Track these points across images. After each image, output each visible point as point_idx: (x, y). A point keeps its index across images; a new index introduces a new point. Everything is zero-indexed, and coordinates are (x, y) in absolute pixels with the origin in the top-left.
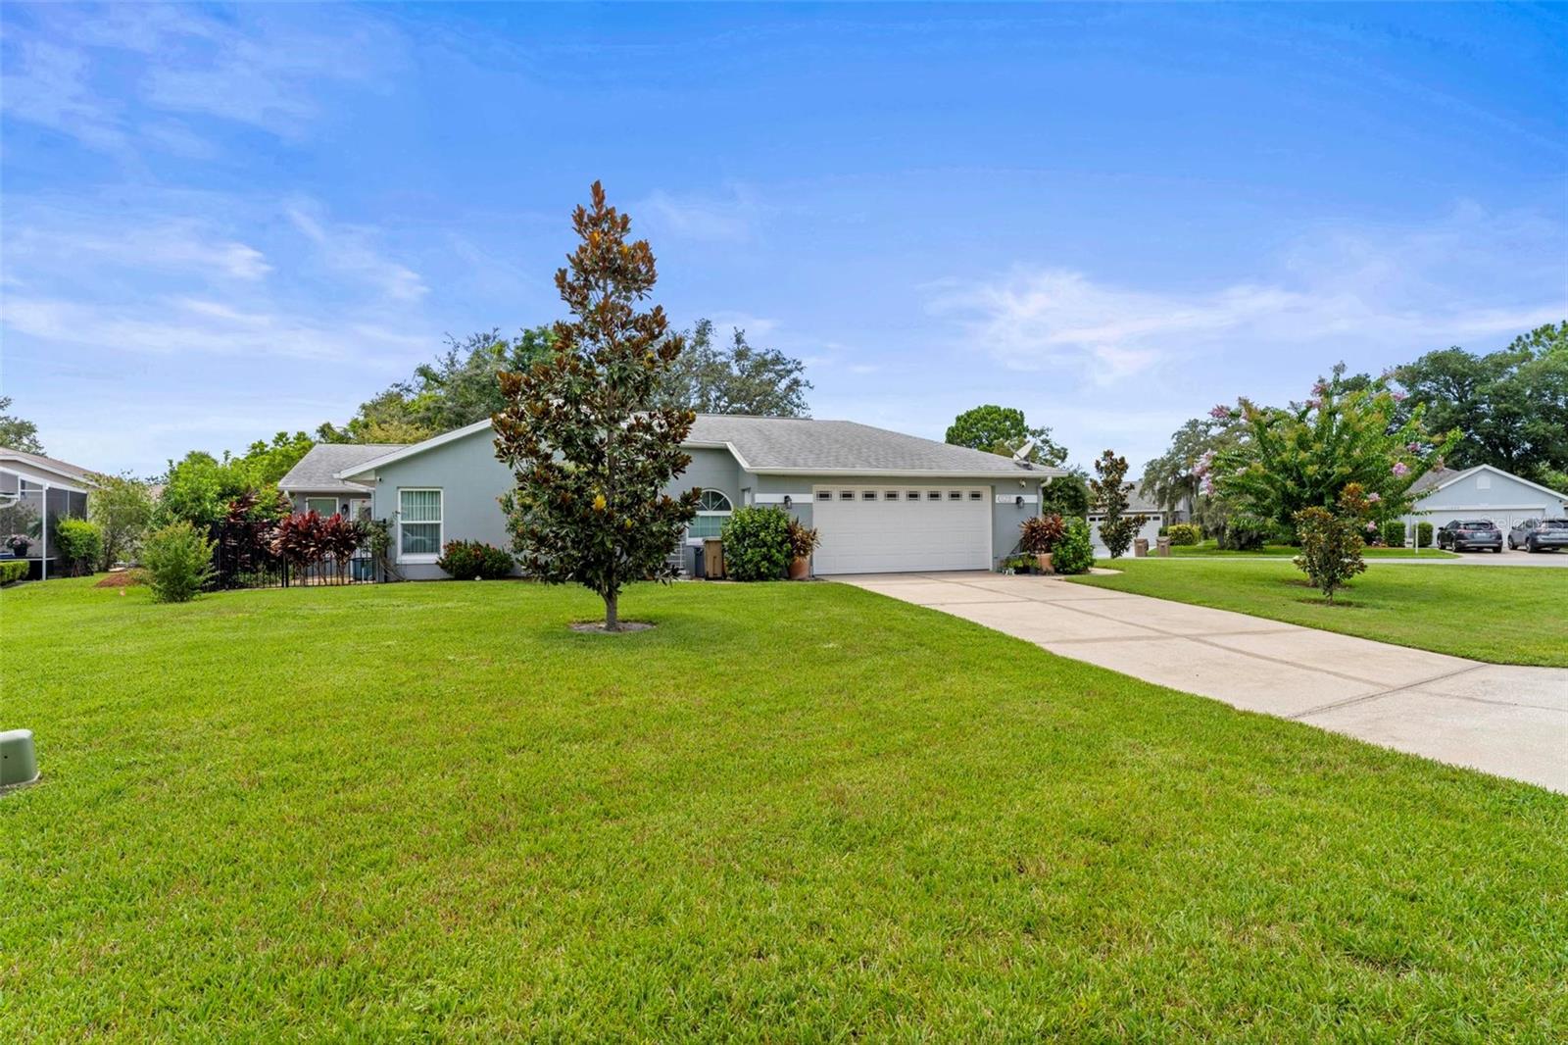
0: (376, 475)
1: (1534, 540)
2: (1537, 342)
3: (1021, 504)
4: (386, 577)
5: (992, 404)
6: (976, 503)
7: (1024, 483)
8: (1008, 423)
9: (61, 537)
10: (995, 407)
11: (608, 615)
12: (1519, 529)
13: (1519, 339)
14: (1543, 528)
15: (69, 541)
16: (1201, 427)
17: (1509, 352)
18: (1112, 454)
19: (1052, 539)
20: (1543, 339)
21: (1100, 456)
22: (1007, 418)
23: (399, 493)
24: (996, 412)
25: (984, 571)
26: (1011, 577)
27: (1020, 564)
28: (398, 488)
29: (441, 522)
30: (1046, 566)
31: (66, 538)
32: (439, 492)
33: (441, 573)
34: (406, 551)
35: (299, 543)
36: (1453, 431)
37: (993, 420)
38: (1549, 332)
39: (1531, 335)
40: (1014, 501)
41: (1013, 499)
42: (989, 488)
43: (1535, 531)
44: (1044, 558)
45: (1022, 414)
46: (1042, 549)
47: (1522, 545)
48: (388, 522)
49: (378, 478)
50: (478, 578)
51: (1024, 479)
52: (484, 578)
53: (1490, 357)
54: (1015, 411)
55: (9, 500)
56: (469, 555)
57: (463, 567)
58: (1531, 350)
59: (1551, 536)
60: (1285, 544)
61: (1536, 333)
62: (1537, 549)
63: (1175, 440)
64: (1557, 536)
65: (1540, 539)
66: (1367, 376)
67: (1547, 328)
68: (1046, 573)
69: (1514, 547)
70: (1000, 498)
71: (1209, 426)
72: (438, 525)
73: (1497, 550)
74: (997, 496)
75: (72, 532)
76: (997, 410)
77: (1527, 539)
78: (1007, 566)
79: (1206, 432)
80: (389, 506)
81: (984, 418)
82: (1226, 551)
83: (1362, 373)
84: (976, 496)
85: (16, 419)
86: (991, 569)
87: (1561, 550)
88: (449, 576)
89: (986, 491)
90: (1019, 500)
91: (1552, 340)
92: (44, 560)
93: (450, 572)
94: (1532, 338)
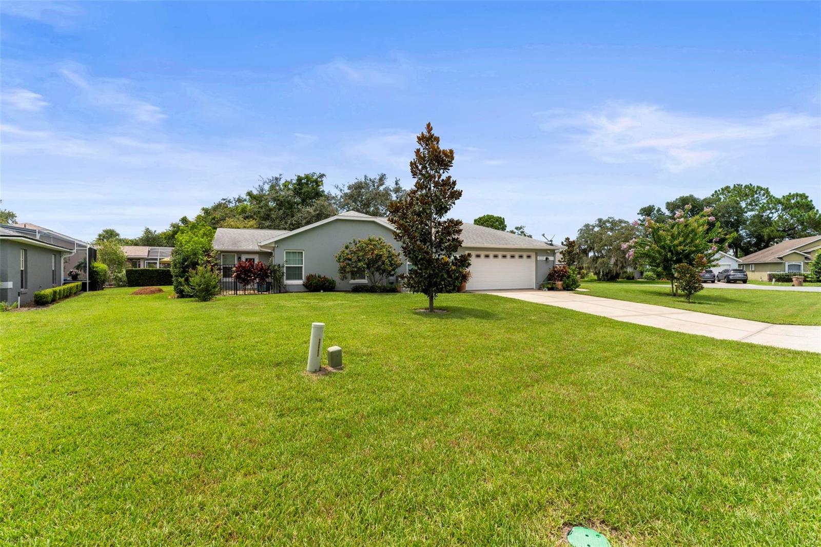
0: (275, 244)
1: (728, 278)
2: (723, 193)
3: (548, 260)
4: (280, 291)
5: (490, 214)
6: (529, 260)
7: (549, 252)
8: (497, 223)
9: (93, 271)
10: (492, 216)
11: (430, 306)
12: (721, 273)
13: (716, 192)
14: (732, 273)
15: (97, 273)
16: (591, 227)
17: (712, 197)
18: (569, 239)
19: (563, 276)
20: (725, 192)
21: (563, 240)
22: (497, 221)
23: (285, 253)
24: (492, 218)
25: (532, 289)
26: (545, 292)
27: (550, 286)
28: (285, 250)
29: (303, 266)
30: (560, 287)
31: (96, 271)
32: (302, 252)
33: (304, 289)
34: (287, 279)
35: (246, 275)
36: (733, 234)
37: (491, 221)
38: (728, 189)
39: (721, 190)
40: (545, 259)
41: (544, 258)
42: (534, 253)
43: (729, 274)
44: (559, 284)
45: (504, 219)
46: (559, 280)
47: (722, 280)
48: (281, 266)
49: (276, 246)
50: (322, 291)
51: (549, 250)
52: (324, 291)
53: (705, 200)
54: (501, 218)
55: (71, 252)
56: (319, 281)
57: (316, 286)
58: (720, 196)
59: (735, 276)
60: (624, 279)
61: (722, 189)
62: (729, 281)
63: (579, 233)
64: (738, 276)
65: (731, 277)
66: (654, 206)
67: (727, 188)
68: (560, 290)
69: (719, 281)
70: (539, 258)
71: (594, 227)
72: (302, 267)
73: (713, 282)
74: (538, 257)
75: (98, 268)
76: (492, 217)
77: (725, 277)
78: (544, 287)
79: (593, 229)
80: (280, 259)
81: (487, 221)
82: (601, 281)
83: (652, 205)
84: (529, 257)
85: (5, 210)
86: (534, 287)
87: (738, 282)
88: (307, 290)
89: (533, 255)
90: (547, 259)
91: (729, 192)
92: (88, 281)
93: (308, 289)
94: (721, 192)
